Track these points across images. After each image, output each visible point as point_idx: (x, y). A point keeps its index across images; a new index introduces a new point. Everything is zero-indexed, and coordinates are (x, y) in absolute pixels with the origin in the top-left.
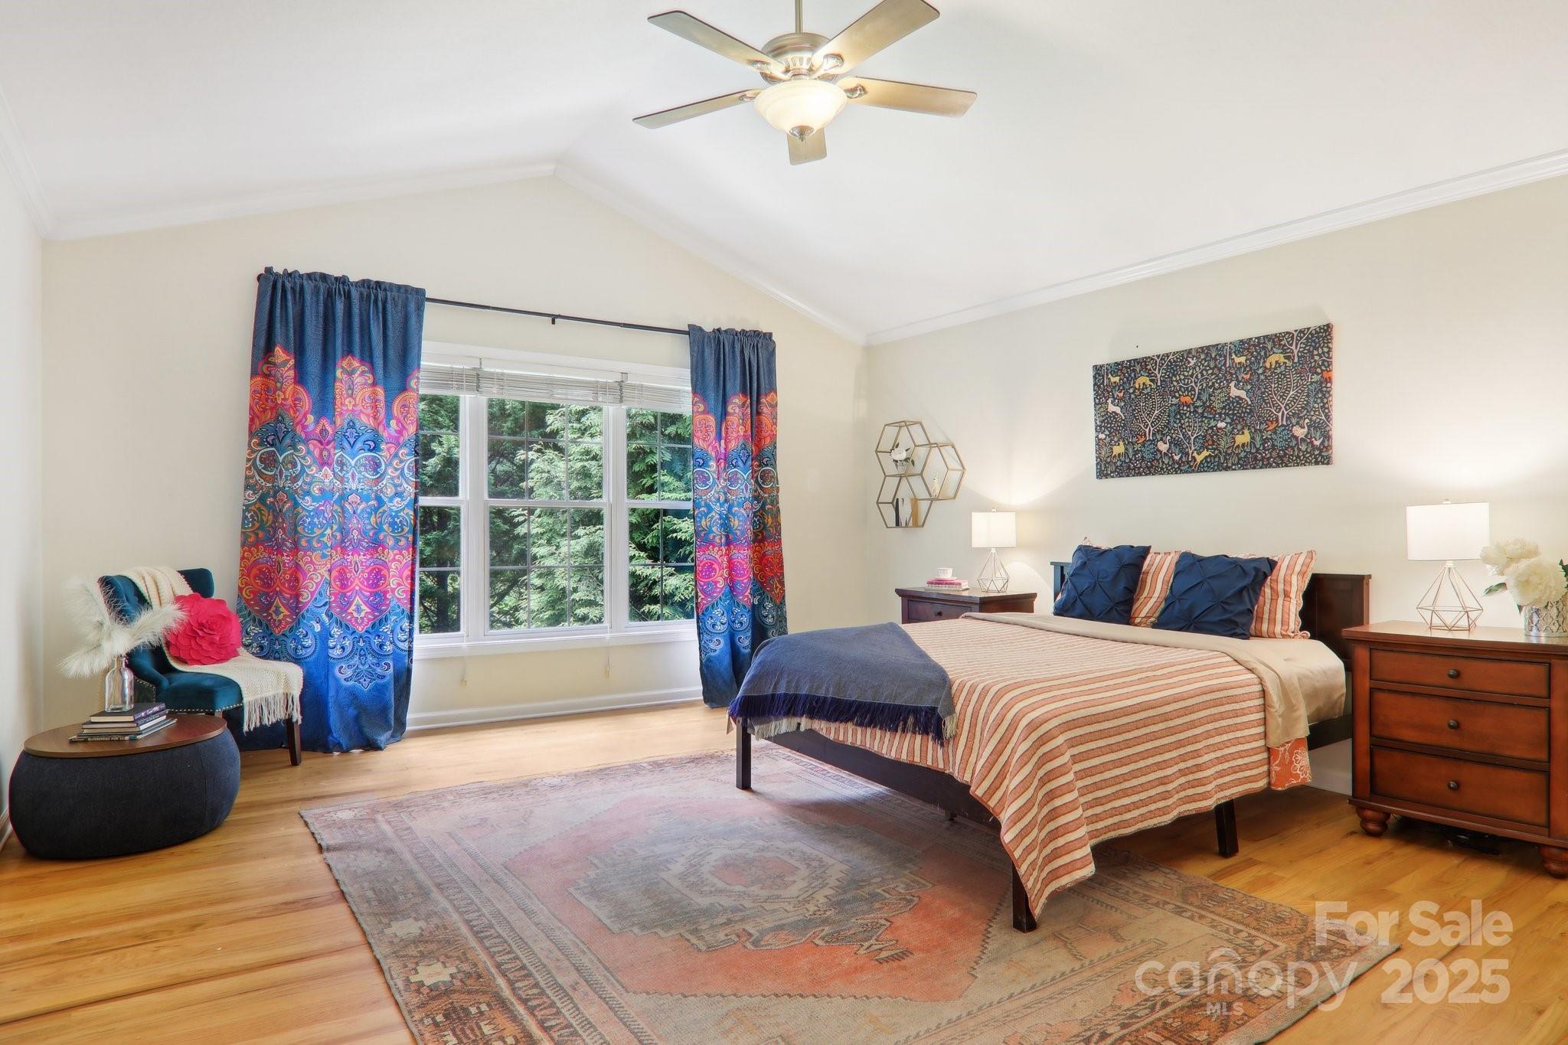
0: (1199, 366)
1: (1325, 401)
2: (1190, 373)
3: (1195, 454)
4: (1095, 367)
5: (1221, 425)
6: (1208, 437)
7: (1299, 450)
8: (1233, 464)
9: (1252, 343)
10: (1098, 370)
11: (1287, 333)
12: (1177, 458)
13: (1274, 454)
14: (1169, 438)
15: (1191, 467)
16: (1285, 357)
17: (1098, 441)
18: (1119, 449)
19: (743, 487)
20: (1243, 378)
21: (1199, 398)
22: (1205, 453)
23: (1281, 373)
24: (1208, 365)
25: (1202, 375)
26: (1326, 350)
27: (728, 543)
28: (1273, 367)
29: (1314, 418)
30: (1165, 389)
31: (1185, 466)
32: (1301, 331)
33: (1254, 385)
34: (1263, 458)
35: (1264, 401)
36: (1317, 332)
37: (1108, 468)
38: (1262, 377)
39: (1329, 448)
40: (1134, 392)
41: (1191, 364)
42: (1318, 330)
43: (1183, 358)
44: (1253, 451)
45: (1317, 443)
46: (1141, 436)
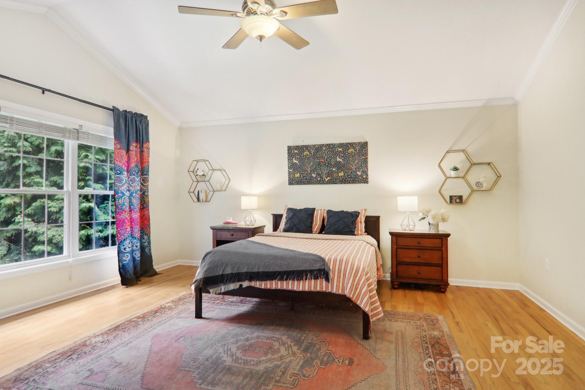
0: (327, 150)
1: (367, 164)
2: (323, 152)
3: (325, 178)
4: (288, 146)
5: (334, 169)
6: (330, 173)
7: (359, 179)
8: (338, 182)
9: (344, 145)
10: (289, 148)
11: (355, 143)
12: (319, 179)
13: (351, 180)
14: (316, 172)
15: (324, 182)
16: (354, 150)
17: (289, 172)
18: (297, 175)
19: (137, 184)
20: (341, 155)
21: (326, 160)
22: (329, 178)
23: (353, 155)
24: (330, 150)
25: (328, 153)
26: (366, 149)
27: (131, 211)
28: (351, 153)
29: (363, 169)
30: (314, 156)
31: (321, 182)
32: (359, 143)
33: (345, 158)
34: (348, 181)
35: (348, 163)
36: (364, 144)
37: (292, 182)
38: (347, 156)
39: (367, 179)
40: (303, 156)
41: (324, 149)
42: (364, 143)
43: (321, 147)
44: (345, 178)
45: (364, 177)
46: (306, 171)
